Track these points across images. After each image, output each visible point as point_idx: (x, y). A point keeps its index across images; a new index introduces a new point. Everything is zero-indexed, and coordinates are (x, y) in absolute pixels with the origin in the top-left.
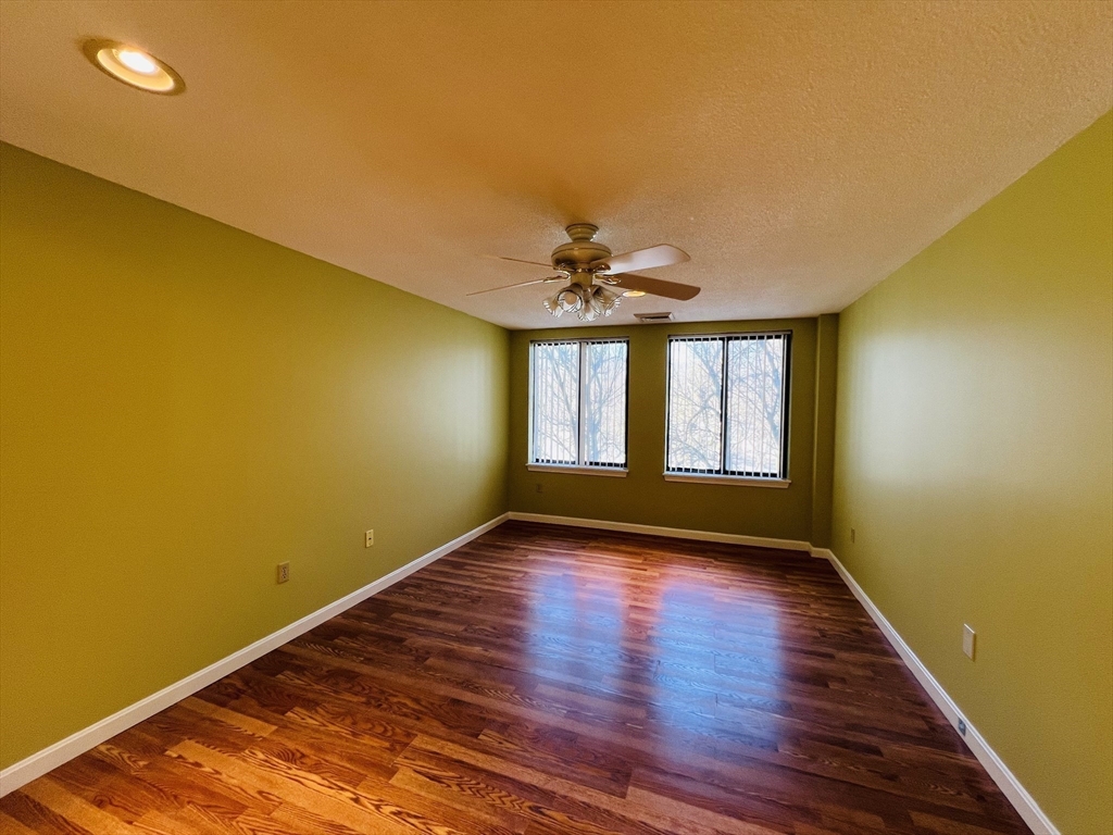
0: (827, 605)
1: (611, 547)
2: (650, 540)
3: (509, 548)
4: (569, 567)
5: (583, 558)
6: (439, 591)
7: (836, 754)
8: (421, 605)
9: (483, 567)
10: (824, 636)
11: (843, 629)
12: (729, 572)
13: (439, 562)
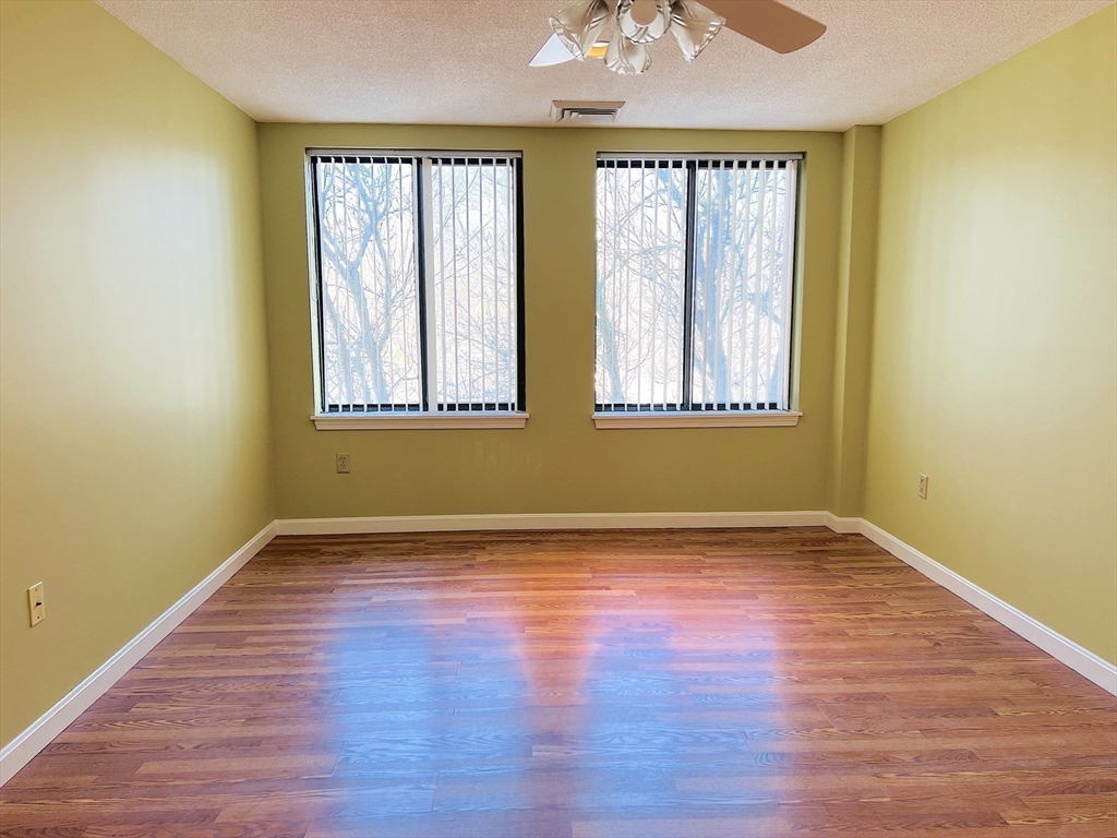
0: (910, 598)
1: (521, 558)
2: (577, 537)
3: (319, 590)
4: (470, 604)
5: (482, 585)
6: (224, 697)
7: (1077, 805)
8: (199, 733)
9: (289, 632)
10: (937, 644)
11: (956, 630)
12: (738, 572)
13: (174, 639)
